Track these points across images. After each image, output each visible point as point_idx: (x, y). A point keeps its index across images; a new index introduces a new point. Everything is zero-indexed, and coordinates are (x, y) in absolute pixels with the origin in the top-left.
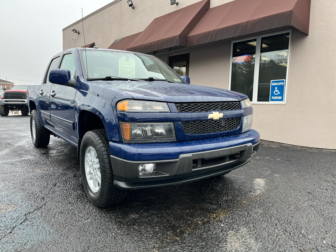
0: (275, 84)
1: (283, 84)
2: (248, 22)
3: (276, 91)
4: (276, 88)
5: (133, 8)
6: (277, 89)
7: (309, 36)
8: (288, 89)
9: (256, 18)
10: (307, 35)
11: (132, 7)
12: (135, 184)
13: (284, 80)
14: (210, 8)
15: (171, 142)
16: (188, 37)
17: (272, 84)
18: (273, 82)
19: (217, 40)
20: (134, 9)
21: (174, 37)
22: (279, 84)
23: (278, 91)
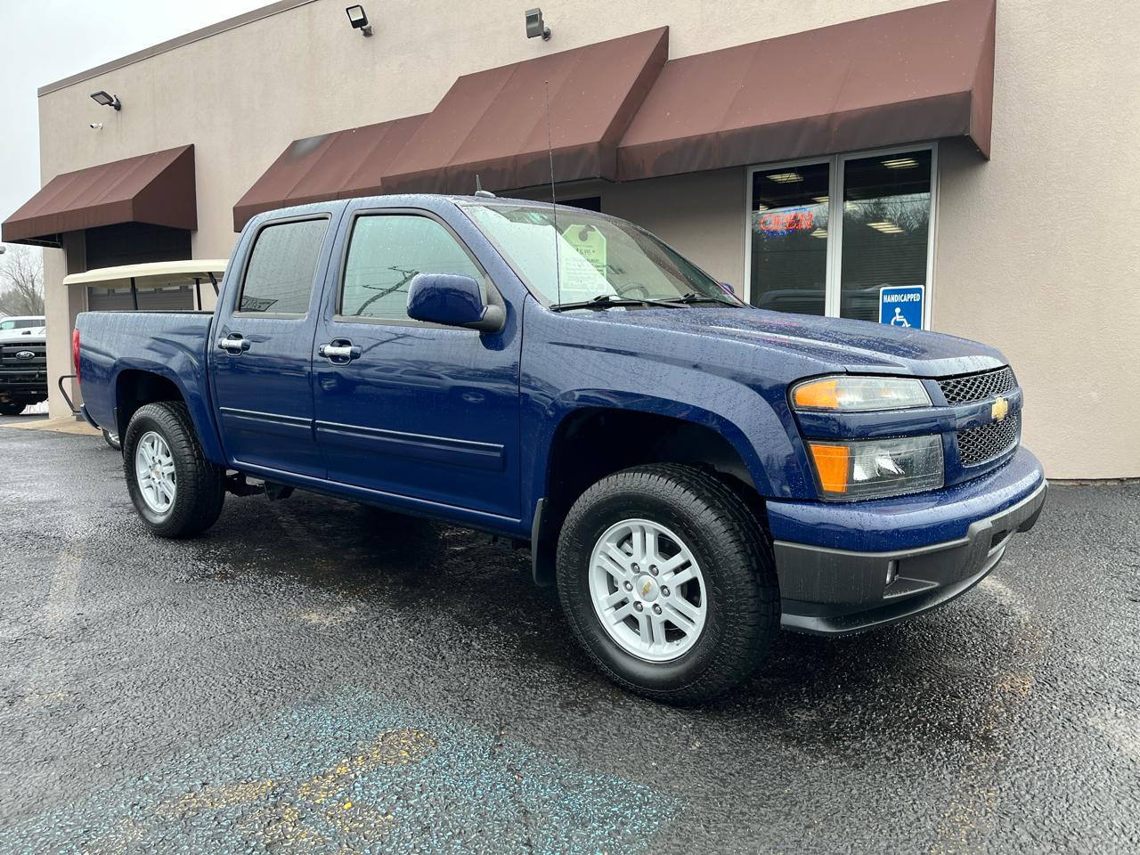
0: (894, 298)
1: (918, 300)
2: (832, 116)
3: (898, 320)
4: (898, 310)
5: (367, 33)
6: (900, 314)
7: (990, 163)
8: (933, 315)
9: (858, 106)
10: (984, 158)
11: (362, 29)
12: (851, 618)
13: (922, 287)
14: (669, 59)
15: (934, 492)
16: (623, 148)
17: (885, 298)
18: (885, 292)
19: (728, 165)
20: (373, 37)
21: (581, 151)
22: (905, 300)
23: (904, 320)
